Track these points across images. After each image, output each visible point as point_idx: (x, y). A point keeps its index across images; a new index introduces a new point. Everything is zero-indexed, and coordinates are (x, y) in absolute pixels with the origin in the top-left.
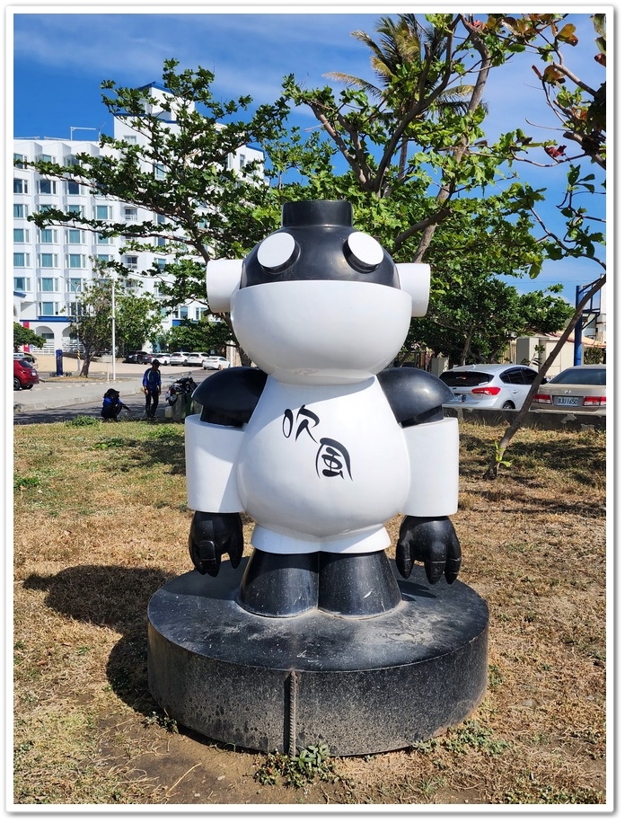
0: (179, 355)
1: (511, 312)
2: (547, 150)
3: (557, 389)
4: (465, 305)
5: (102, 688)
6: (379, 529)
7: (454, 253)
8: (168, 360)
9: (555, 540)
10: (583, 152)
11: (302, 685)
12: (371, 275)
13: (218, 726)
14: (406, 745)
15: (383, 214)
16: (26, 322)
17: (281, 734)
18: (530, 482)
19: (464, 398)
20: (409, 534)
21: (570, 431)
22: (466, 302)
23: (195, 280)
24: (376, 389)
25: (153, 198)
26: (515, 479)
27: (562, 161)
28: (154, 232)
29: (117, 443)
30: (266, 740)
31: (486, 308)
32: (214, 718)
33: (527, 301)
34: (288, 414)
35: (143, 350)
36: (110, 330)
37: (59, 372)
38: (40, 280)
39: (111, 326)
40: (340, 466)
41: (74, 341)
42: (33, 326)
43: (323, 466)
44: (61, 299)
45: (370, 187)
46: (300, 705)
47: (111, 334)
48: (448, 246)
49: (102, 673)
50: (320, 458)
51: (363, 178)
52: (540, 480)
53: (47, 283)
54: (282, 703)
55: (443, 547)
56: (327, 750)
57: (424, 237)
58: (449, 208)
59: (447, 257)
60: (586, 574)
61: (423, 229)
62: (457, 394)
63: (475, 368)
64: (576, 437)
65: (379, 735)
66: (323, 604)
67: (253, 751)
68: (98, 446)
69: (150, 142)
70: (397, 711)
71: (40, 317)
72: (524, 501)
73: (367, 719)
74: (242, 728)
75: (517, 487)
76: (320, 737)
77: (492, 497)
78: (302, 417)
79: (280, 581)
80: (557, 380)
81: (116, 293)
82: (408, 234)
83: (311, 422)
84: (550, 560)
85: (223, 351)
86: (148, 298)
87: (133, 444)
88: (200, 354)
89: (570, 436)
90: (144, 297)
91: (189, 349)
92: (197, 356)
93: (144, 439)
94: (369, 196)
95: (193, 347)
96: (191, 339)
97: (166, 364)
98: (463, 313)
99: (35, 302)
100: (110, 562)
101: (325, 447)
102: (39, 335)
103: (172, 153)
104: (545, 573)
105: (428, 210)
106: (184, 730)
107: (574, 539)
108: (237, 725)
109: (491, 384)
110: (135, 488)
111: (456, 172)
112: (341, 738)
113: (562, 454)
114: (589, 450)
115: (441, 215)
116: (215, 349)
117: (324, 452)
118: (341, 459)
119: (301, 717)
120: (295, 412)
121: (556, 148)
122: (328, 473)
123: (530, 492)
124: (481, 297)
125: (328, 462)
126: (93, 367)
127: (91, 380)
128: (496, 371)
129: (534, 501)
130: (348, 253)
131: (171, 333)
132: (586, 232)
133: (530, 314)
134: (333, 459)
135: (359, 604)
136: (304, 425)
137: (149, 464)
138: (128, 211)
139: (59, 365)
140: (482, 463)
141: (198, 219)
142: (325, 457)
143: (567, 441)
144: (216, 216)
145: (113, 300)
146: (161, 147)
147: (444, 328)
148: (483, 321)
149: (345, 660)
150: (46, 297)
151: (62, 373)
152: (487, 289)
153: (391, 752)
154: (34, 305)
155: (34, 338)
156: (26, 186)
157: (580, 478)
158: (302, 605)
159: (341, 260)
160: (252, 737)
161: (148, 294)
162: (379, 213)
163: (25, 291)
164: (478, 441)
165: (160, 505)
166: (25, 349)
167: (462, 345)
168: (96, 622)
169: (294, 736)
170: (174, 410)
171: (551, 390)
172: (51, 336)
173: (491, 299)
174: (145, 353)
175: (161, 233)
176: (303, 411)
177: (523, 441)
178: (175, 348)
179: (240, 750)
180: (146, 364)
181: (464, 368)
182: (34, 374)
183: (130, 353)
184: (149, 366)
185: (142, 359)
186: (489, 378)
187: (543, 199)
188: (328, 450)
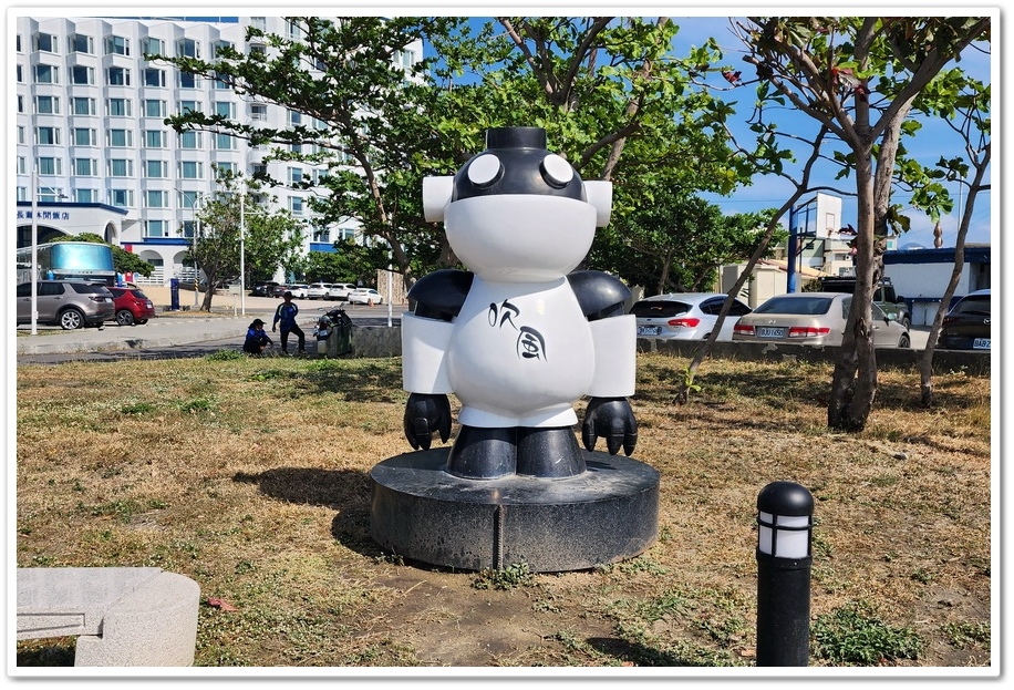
0: (319, 286)
1: (714, 233)
2: (724, 75)
3: (763, 320)
4: (663, 226)
5: (330, 542)
6: (567, 408)
7: (646, 167)
8: (305, 292)
9: (736, 450)
10: (758, 77)
11: (507, 515)
12: (563, 191)
13: (439, 554)
14: (589, 566)
15: (572, 130)
16: (129, 244)
17: (491, 556)
18: (722, 407)
19: (659, 331)
20: (593, 415)
21: (769, 362)
22: (663, 223)
23: (355, 194)
24: (566, 288)
25: (308, 99)
26: (706, 404)
27: (738, 85)
28: (309, 139)
29: (275, 374)
30: (479, 561)
31: (686, 231)
32: (436, 547)
33: (733, 222)
34: (493, 307)
35: (274, 280)
36: (238, 254)
37: (175, 305)
38: (145, 193)
39: (239, 249)
40: (537, 349)
41: (188, 269)
42: (136, 250)
43: (523, 349)
44: (171, 218)
45: (557, 100)
46: (505, 532)
47: (240, 259)
48: (640, 159)
49: (328, 534)
50: (521, 344)
51: (550, 89)
52: (733, 405)
53: (155, 197)
54: (492, 530)
55: (622, 423)
56: (527, 567)
57: (613, 151)
58: (638, 122)
59: (638, 171)
60: (760, 473)
61: (613, 142)
62: (652, 326)
63: (672, 297)
64: (777, 367)
65: (568, 556)
66: (520, 470)
67: (468, 571)
68: (254, 378)
69: (306, 35)
70: (582, 538)
71: (145, 239)
72: (710, 421)
73: (559, 543)
74: (459, 553)
75: (705, 411)
76: (522, 557)
77: (679, 418)
78: (505, 310)
79: (485, 451)
80: (764, 309)
81: (245, 210)
82: (597, 148)
83: (513, 313)
84: (728, 464)
85: (373, 281)
86: (285, 216)
87: (293, 375)
88: (345, 285)
89: (770, 367)
90: (280, 214)
91: (330, 279)
92: (341, 287)
93: (304, 371)
94: (556, 109)
95: (336, 276)
96: (334, 266)
97: (302, 298)
98: (661, 235)
99: (140, 220)
100: (307, 465)
101: (525, 333)
102: (145, 261)
103: (331, 48)
104: (722, 473)
105: (617, 124)
106: (408, 562)
107: (754, 449)
108: (455, 551)
109: (689, 315)
110: (310, 412)
111: (645, 86)
112: (538, 558)
113: (758, 383)
114: (786, 380)
115: (631, 131)
116: (363, 279)
117: (523, 338)
118: (538, 344)
119: (507, 541)
120: (499, 306)
121: (733, 73)
122: (526, 355)
123: (717, 415)
124: (680, 217)
125: (527, 346)
126: (216, 301)
127: (215, 315)
128: (695, 300)
129: (721, 421)
130: (543, 172)
131: (308, 260)
132: (775, 148)
133: (735, 236)
134: (530, 344)
135: (551, 469)
136: (507, 315)
137: (319, 393)
138: (256, 109)
139: (175, 298)
140: (673, 392)
141: (356, 123)
142: (524, 342)
143: (766, 371)
144: (378, 119)
145: (242, 218)
146: (319, 42)
147: (638, 253)
148: (683, 244)
149: (541, 500)
150: (153, 214)
151: (178, 307)
152: (687, 208)
153: (578, 571)
154: (138, 225)
155: (140, 265)
156: (128, 77)
157: (771, 403)
158: (503, 470)
159: (538, 177)
160: (468, 560)
161: (283, 211)
162: (569, 127)
163: (128, 207)
164: (671, 372)
165: (343, 425)
166: (128, 278)
167: (659, 273)
168: (313, 503)
169: (501, 556)
170: (328, 345)
171: (754, 321)
172: (160, 262)
173: (692, 220)
174: (277, 284)
175: (317, 140)
176: (506, 305)
177: (719, 372)
178: (313, 278)
179: (457, 571)
180: (277, 297)
181: (661, 297)
182: (149, 306)
183: (259, 284)
184: (282, 300)
185: (273, 290)
186: (687, 308)
187: (733, 112)
188: (527, 336)
